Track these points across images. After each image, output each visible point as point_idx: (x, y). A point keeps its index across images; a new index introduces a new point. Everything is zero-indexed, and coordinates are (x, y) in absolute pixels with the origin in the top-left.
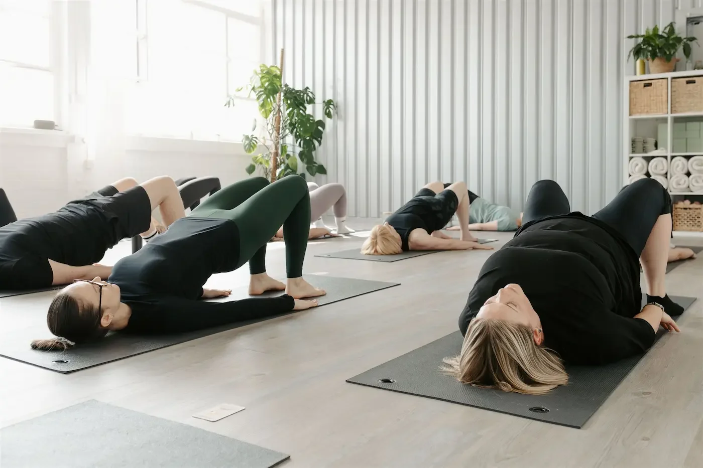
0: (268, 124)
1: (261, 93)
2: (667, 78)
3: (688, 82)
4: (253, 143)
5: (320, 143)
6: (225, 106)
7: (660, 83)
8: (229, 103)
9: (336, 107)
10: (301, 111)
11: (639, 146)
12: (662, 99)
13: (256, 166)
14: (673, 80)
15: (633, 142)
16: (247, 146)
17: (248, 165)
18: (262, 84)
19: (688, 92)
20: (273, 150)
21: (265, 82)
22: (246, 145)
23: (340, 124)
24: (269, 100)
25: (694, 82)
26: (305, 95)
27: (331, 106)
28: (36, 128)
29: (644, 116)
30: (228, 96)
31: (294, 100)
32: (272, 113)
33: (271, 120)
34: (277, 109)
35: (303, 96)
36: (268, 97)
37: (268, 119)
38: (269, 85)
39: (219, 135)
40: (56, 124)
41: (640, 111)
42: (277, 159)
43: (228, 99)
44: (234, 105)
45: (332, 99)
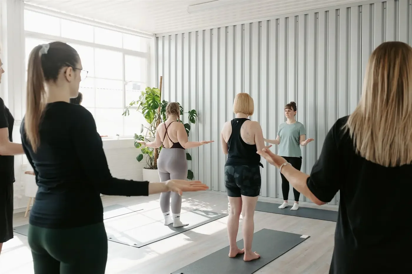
0: (151, 127)
6: (123, 115)
8: (126, 112)
9: (197, 115)
13: (144, 155)
16: (136, 144)
17: (138, 155)
18: (148, 102)
21: (150, 100)
23: (201, 126)
24: (151, 113)
27: (195, 115)
30: (125, 107)
32: (155, 119)
33: (154, 124)
34: (157, 117)
36: (150, 111)
37: (152, 123)
38: (152, 102)
39: (118, 135)
43: (125, 110)
44: (129, 114)
45: (195, 109)
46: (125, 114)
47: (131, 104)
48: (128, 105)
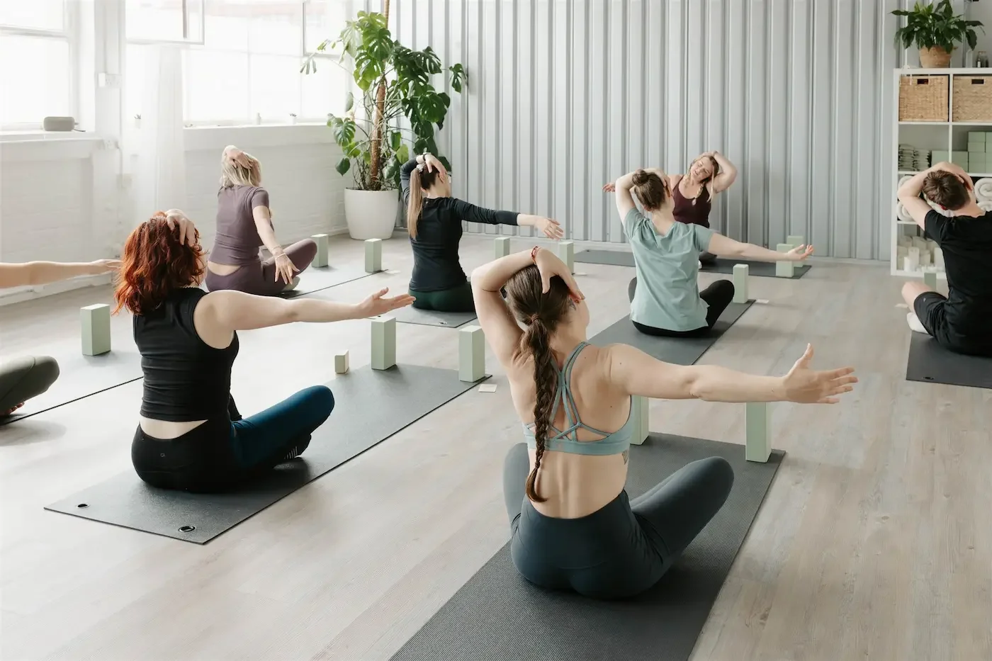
1: (363, 57)
2: (949, 75)
3: (974, 82)
4: (349, 131)
5: (440, 126)
6: (301, 72)
7: (939, 81)
8: (309, 67)
9: (467, 75)
10: (421, 84)
11: (908, 159)
12: (941, 101)
13: (351, 160)
14: (956, 77)
15: (901, 154)
16: (340, 136)
18: (365, 43)
19: (974, 95)
20: (374, 137)
21: (371, 40)
22: (338, 135)
23: (473, 101)
24: (375, 67)
25: (982, 82)
26: (427, 60)
27: (460, 74)
28: (48, 130)
29: (917, 122)
30: (305, 54)
31: (410, 68)
32: (373, 82)
33: (370, 93)
35: (425, 60)
36: (373, 62)
38: (376, 45)
39: (294, 115)
40: (76, 121)
41: (911, 114)
42: (380, 150)
43: (306, 61)
44: (315, 71)
45: (460, 63)
46: (306, 69)
47: (322, 47)
48: (312, 48)
